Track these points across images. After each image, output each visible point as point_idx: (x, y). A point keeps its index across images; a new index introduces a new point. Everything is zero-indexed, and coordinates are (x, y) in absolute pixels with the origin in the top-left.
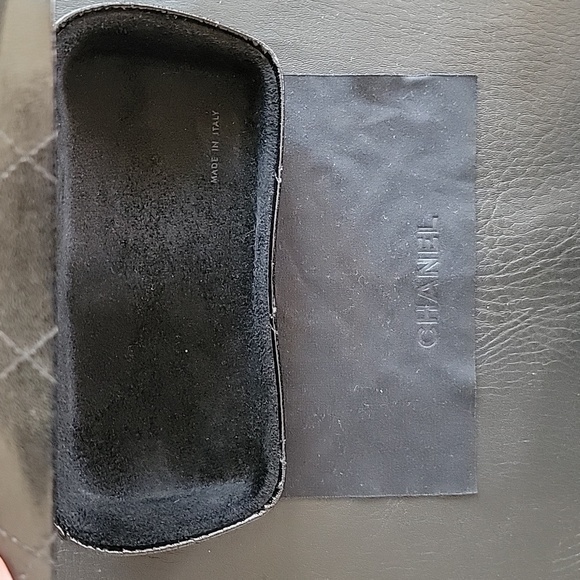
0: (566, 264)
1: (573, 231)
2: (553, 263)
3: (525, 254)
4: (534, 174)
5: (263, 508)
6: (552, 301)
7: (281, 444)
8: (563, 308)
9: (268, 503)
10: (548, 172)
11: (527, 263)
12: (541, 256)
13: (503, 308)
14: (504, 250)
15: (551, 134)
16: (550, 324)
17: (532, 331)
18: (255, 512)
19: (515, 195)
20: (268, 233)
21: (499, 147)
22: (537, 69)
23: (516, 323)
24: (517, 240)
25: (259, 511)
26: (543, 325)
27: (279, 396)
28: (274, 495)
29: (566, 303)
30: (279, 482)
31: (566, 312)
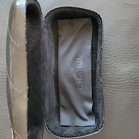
0: (134, 83)
1: (137, 75)
2: (130, 82)
3: (123, 78)
4: (129, 58)
5: (99, 131)
6: (129, 91)
7: (103, 115)
8: (132, 94)
9: (100, 129)
10: (133, 59)
11: (124, 81)
12: (128, 80)
13: (116, 91)
14: (118, 76)
15: (135, 49)
16: (127, 97)
17: (122, 98)
18: (97, 131)
19: (123, 63)
20: (99, 61)
21: (121, 51)
22: (134, 32)
23: (118, 95)
24: (122, 75)
25: (98, 131)
26: (126, 97)
27: (102, 102)
28: (102, 127)
29: (132, 93)
30: (103, 124)
31: (132, 95)
